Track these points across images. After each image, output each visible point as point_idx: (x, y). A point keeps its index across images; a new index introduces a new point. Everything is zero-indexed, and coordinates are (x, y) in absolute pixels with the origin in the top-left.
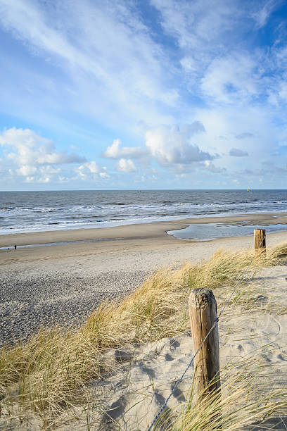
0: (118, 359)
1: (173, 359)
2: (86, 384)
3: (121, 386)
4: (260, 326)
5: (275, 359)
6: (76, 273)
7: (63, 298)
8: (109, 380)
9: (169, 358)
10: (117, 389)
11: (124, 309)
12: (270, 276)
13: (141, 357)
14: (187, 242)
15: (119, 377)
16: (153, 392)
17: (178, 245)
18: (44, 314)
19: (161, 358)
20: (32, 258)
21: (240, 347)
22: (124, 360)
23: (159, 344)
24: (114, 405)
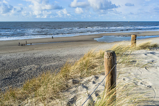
0: (73, 83)
1: (96, 83)
2: (61, 92)
3: (75, 92)
4: (133, 72)
5: (139, 84)
6: (57, 54)
7: (52, 64)
8: (70, 90)
9: (94, 83)
10: (73, 93)
11: (76, 65)
12: (138, 53)
13: (83, 82)
14: (102, 43)
15: (74, 89)
16: (87, 95)
17: (98, 44)
18: (45, 70)
19: (91, 83)
20: (40, 48)
21: (124, 79)
22: (76, 83)
23: (90, 78)
24: (72, 99)
